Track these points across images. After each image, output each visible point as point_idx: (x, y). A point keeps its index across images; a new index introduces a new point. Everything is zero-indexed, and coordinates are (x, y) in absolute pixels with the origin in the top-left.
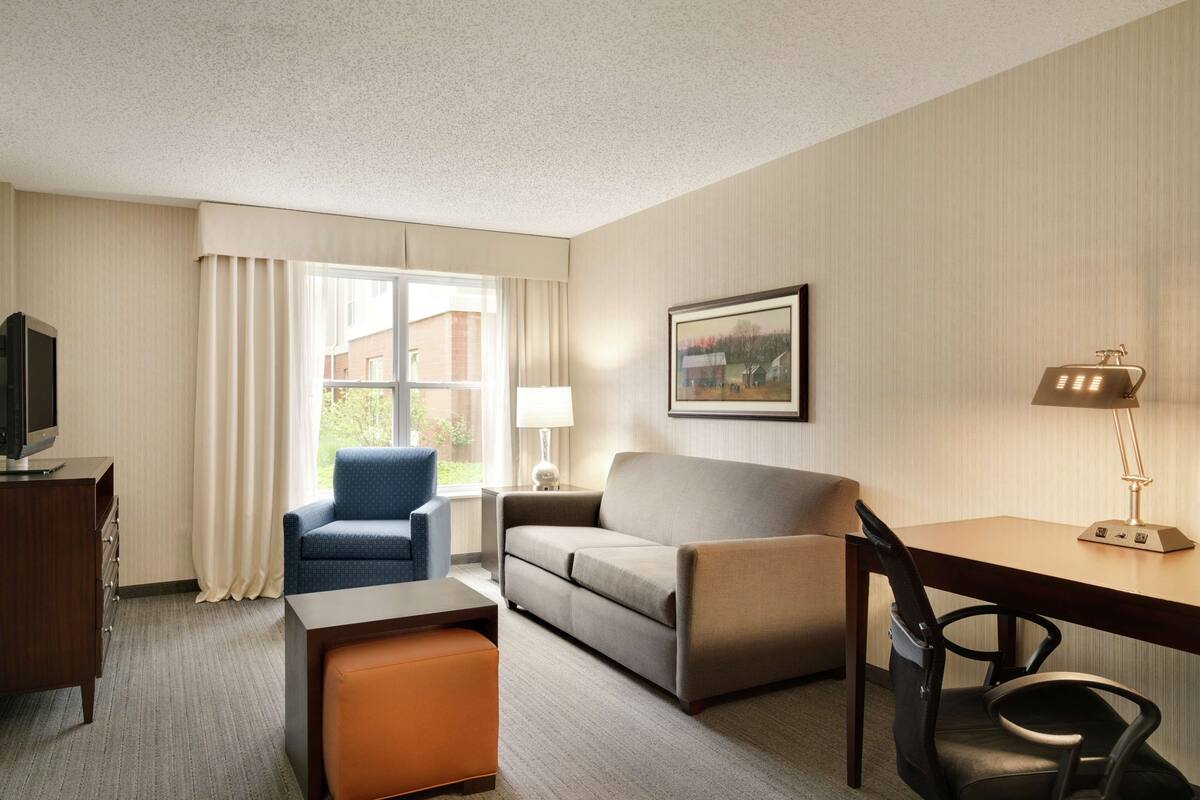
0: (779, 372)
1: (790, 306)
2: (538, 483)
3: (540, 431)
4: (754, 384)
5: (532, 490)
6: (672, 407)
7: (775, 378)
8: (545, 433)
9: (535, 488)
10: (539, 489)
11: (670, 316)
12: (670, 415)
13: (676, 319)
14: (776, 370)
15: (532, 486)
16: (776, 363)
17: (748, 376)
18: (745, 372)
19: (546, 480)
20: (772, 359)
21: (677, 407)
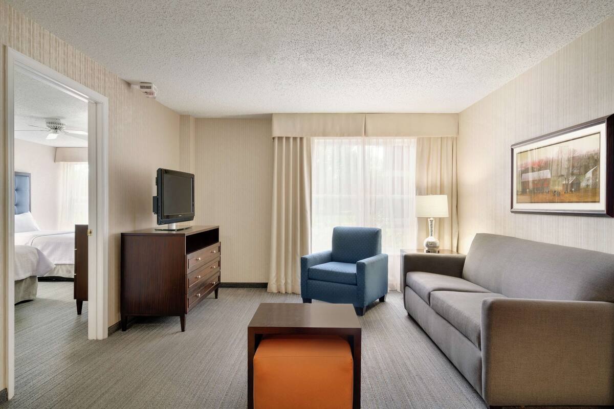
0: (591, 181)
1: (599, 133)
2: (427, 249)
3: (429, 219)
4: (571, 191)
5: (424, 252)
6: (514, 207)
7: (587, 186)
8: (432, 221)
9: (425, 251)
10: (428, 252)
11: (512, 150)
12: (512, 212)
13: (516, 151)
14: (588, 180)
15: (423, 250)
16: (589, 174)
17: (567, 185)
18: (564, 182)
19: (432, 247)
20: (586, 172)
21: (517, 206)
